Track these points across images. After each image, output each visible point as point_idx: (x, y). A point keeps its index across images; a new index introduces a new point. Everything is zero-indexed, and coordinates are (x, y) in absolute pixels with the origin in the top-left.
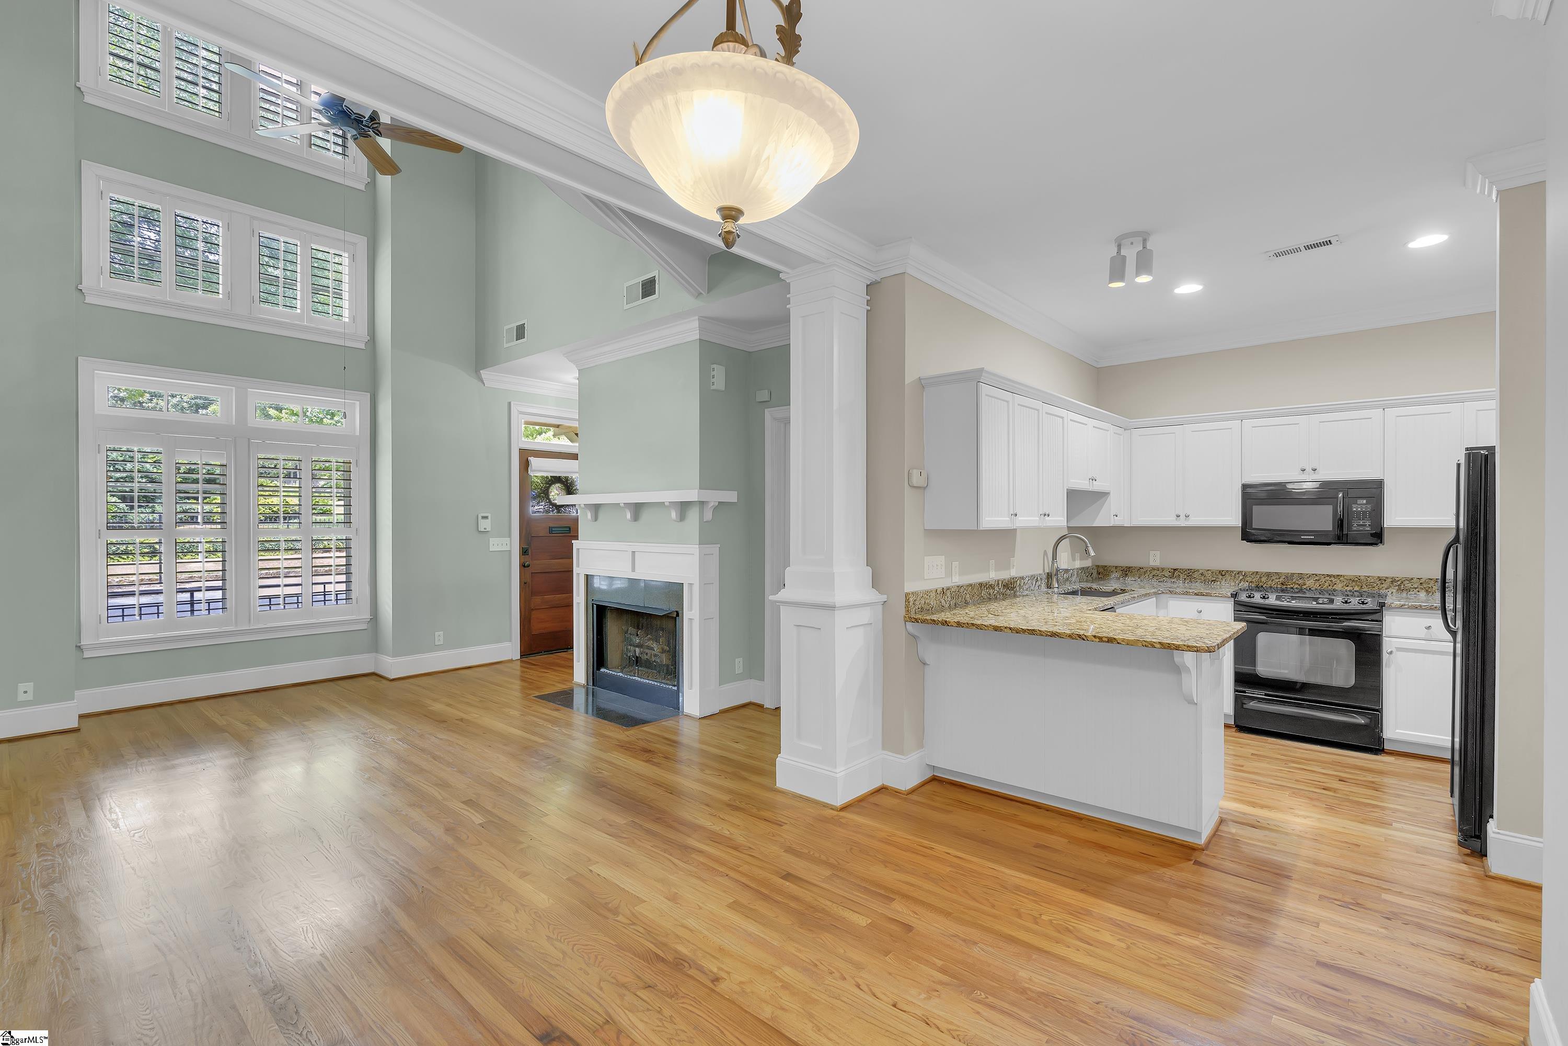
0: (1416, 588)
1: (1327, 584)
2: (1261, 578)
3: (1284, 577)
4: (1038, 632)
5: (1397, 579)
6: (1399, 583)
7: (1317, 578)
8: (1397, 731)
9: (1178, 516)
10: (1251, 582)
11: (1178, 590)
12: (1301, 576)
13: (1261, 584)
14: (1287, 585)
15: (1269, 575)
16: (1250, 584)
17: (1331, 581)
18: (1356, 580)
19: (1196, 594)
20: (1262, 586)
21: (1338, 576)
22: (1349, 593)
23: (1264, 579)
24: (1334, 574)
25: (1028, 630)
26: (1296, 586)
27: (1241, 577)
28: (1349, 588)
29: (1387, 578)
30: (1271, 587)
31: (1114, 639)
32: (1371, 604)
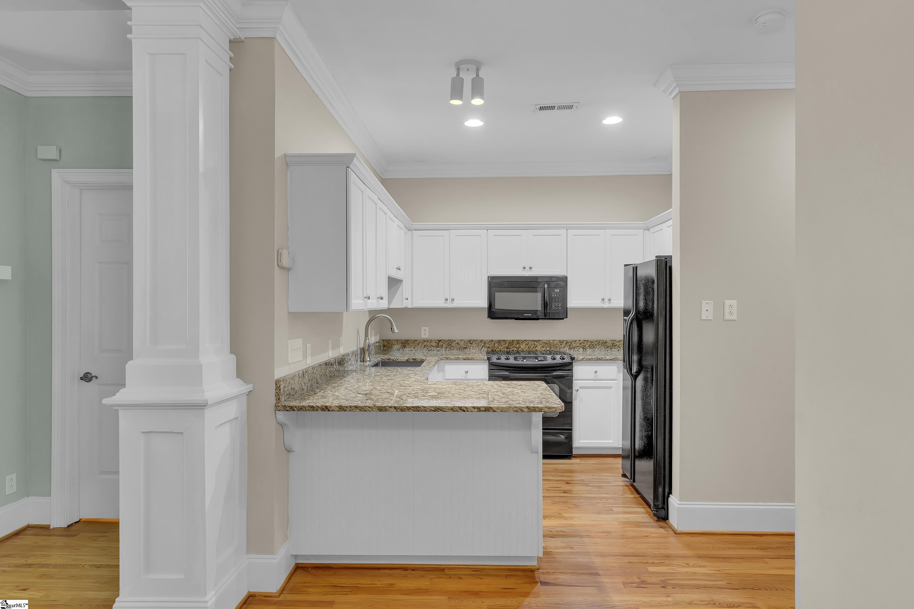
0: (578, 347)
1: (532, 347)
2: (494, 344)
3: (508, 343)
4: (423, 408)
5: (569, 341)
6: (570, 343)
7: (527, 343)
8: (580, 441)
9: (447, 300)
10: (489, 347)
11: (452, 357)
12: (518, 342)
13: (495, 349)
14: (510, 348)
15: (499, 342)
16: (488, 349)
17: (535, 344)
18: (548, 343)
19: (464, 359)
20: (495, 350)
21: (538, 340)
22: (544, 352)
23: (496, 345)
24: (536, 339)
25: (413, 407)
26: (515, 349)
27: (483, 344)
28: (544, 349)
29: (564, 341)
30: (500, 350)
31: (491, 408)
32: (567, 360)
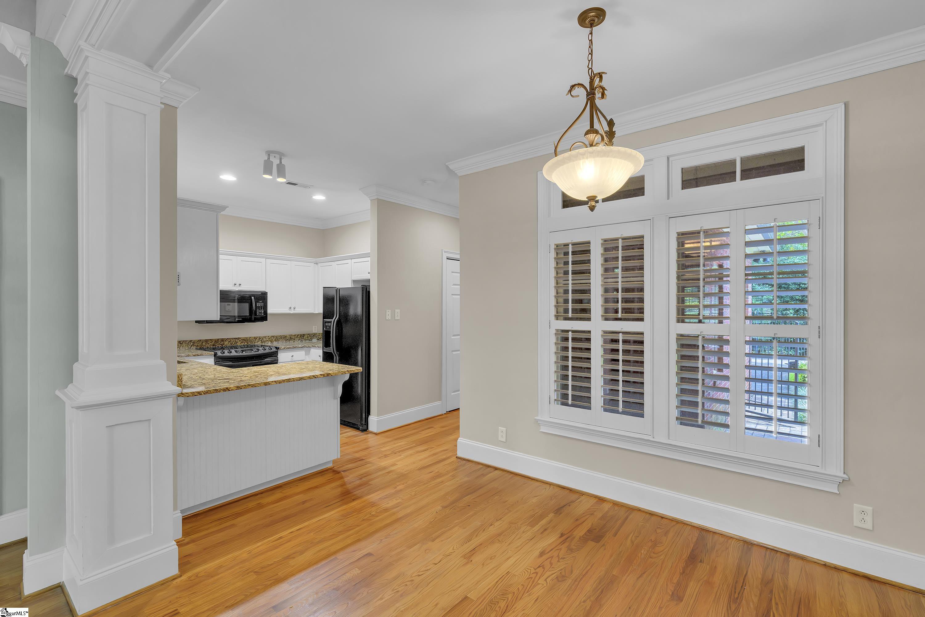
0: (267, 341)
1: (234, 343)
2: (202, 343)
3: (214, 341)
5: (261, 337)
6: (262, 339)
7: (229, 340)
10: (197, 346)
12: (222, 340)
13: (202, 346)
14: (215, 345)
15: (206, 341)
16: (197, 347)
17: (236, 341)
18: (245, 340)
20: (203, 348)
21: (238, 338)
22: (243, 346)
23: (204, 344)
24: (237, 337)
26: (220, 345)
27: (192, 344)
28: (243, 344)
29: (257, 337)
30: (208, 348)
32: (274, 350)
